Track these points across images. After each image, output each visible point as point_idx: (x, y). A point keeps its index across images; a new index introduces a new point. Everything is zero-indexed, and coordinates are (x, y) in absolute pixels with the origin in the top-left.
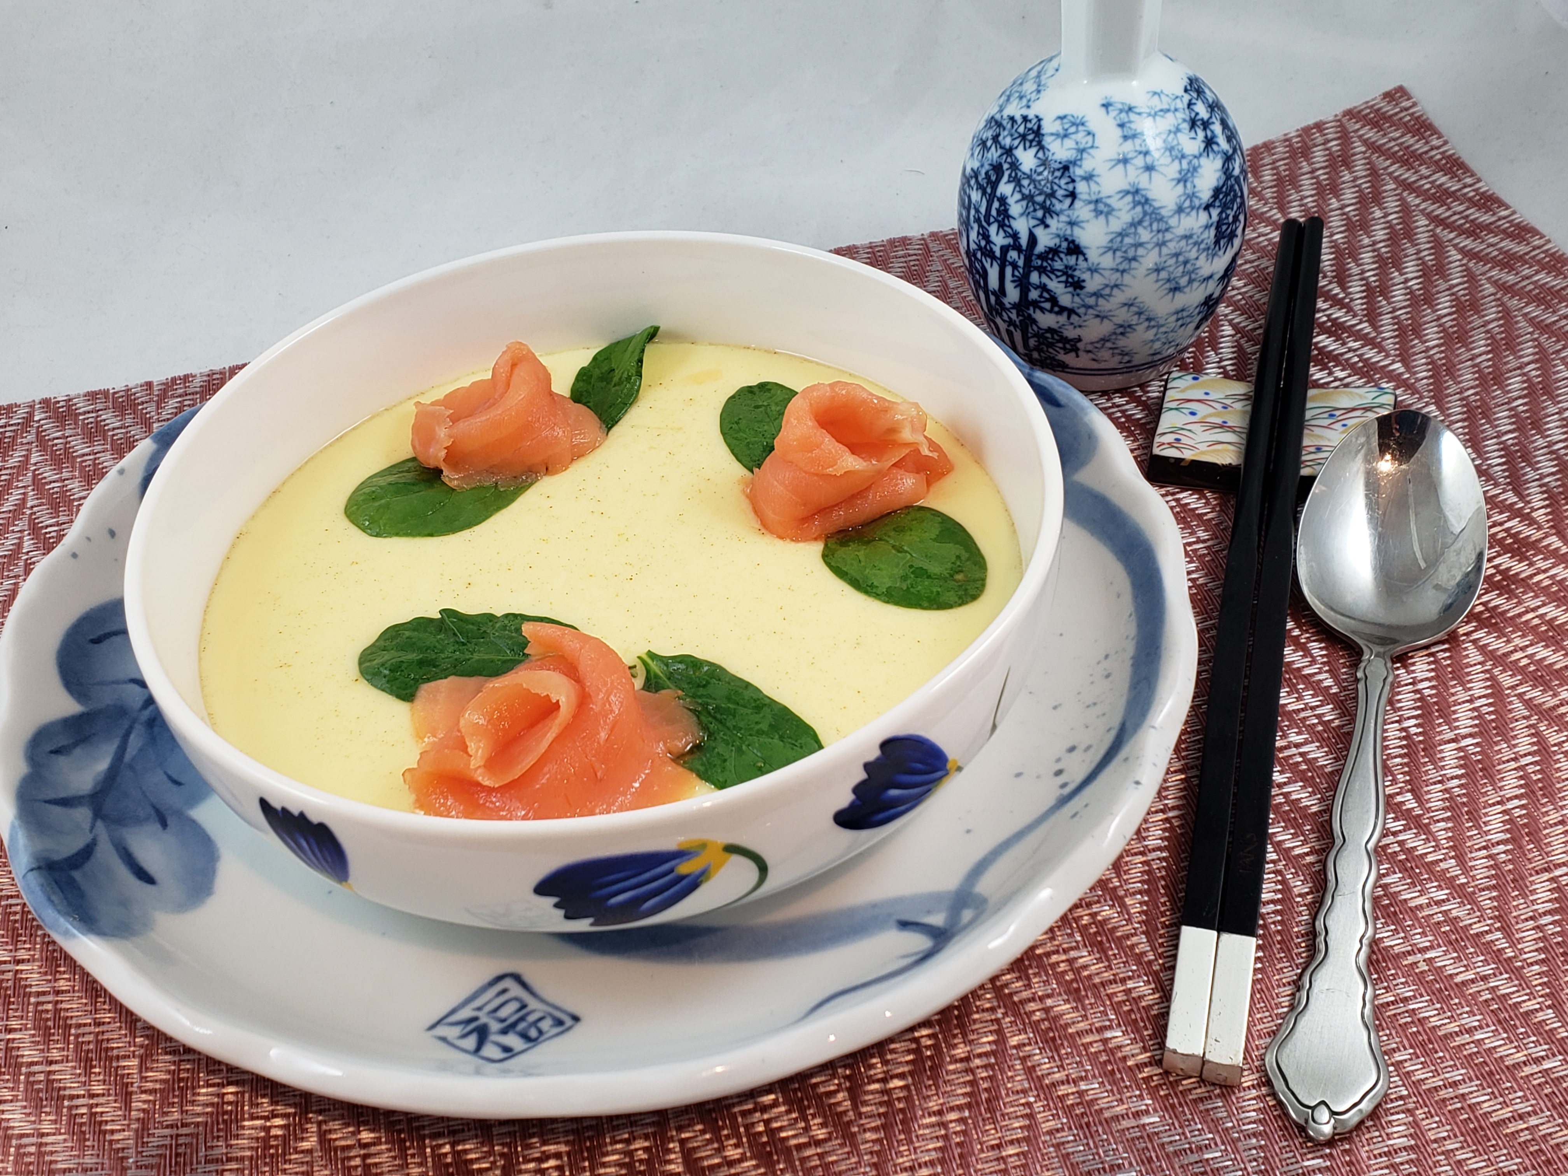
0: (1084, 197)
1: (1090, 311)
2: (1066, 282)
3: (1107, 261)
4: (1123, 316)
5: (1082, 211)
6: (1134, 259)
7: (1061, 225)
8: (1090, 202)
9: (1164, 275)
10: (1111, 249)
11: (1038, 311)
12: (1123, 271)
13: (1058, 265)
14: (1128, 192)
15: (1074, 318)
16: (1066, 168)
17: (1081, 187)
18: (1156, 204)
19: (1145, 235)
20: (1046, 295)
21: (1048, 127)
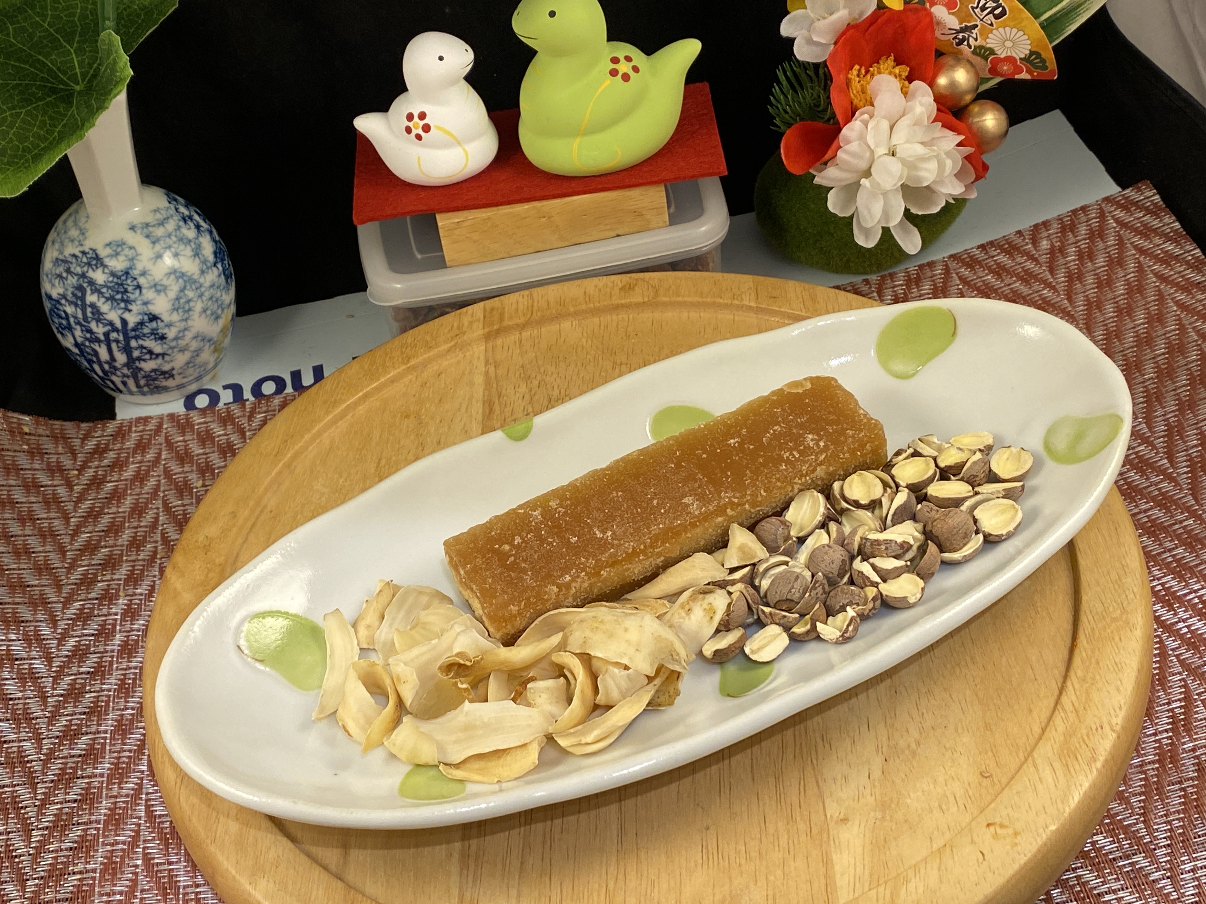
0: (146, 285)
1: (176, 350)
2: (155, 338)
3: (175, 317)
4: (194, 345)
5: (148, 294)
6: (190, 310)
7: (139, 307)
8: (151, 287)
9: (209, 312)
10: (176, 309)
11: (142, 362)
12: (186, 320)
13: (146, 331)
14: (170, 273)
15: (167, 358)
16: (127, 273)
17: (142, 281)
18: (189, 274)
19: (190, 294)
20: (144, 351)
21: (103, 253)
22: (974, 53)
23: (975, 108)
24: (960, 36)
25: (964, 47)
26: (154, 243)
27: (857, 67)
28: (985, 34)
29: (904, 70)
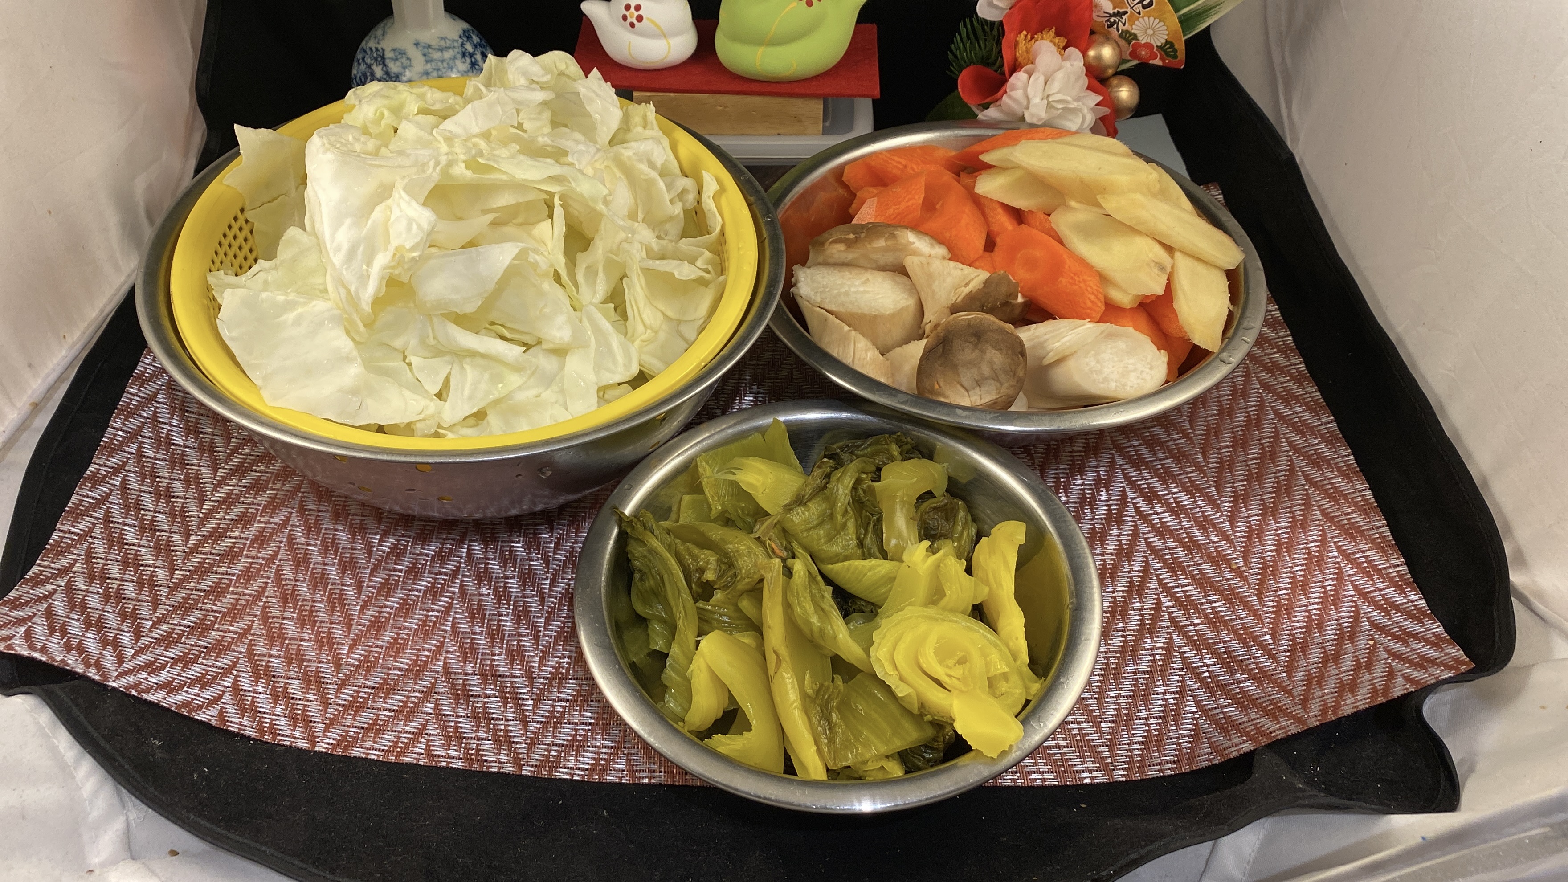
16: (398, 76)
21: (387, 55)
22: (1121, 36)
23: (1115, 81)
24: (1112, 20)
25: (1113, 29)
26: (427, 62)
27: (1025, 32)
28: (1132, 20)
29: (1062, 41)
